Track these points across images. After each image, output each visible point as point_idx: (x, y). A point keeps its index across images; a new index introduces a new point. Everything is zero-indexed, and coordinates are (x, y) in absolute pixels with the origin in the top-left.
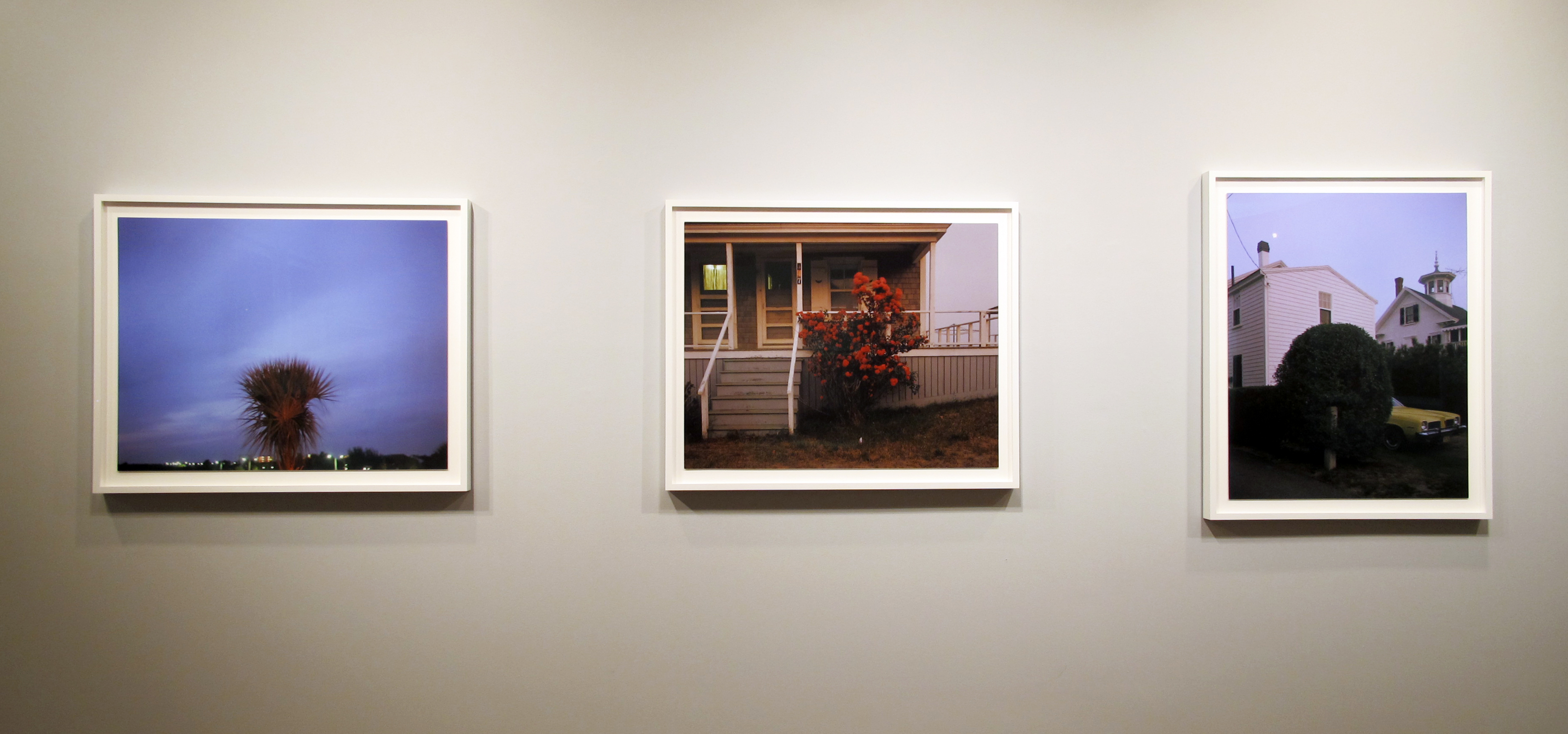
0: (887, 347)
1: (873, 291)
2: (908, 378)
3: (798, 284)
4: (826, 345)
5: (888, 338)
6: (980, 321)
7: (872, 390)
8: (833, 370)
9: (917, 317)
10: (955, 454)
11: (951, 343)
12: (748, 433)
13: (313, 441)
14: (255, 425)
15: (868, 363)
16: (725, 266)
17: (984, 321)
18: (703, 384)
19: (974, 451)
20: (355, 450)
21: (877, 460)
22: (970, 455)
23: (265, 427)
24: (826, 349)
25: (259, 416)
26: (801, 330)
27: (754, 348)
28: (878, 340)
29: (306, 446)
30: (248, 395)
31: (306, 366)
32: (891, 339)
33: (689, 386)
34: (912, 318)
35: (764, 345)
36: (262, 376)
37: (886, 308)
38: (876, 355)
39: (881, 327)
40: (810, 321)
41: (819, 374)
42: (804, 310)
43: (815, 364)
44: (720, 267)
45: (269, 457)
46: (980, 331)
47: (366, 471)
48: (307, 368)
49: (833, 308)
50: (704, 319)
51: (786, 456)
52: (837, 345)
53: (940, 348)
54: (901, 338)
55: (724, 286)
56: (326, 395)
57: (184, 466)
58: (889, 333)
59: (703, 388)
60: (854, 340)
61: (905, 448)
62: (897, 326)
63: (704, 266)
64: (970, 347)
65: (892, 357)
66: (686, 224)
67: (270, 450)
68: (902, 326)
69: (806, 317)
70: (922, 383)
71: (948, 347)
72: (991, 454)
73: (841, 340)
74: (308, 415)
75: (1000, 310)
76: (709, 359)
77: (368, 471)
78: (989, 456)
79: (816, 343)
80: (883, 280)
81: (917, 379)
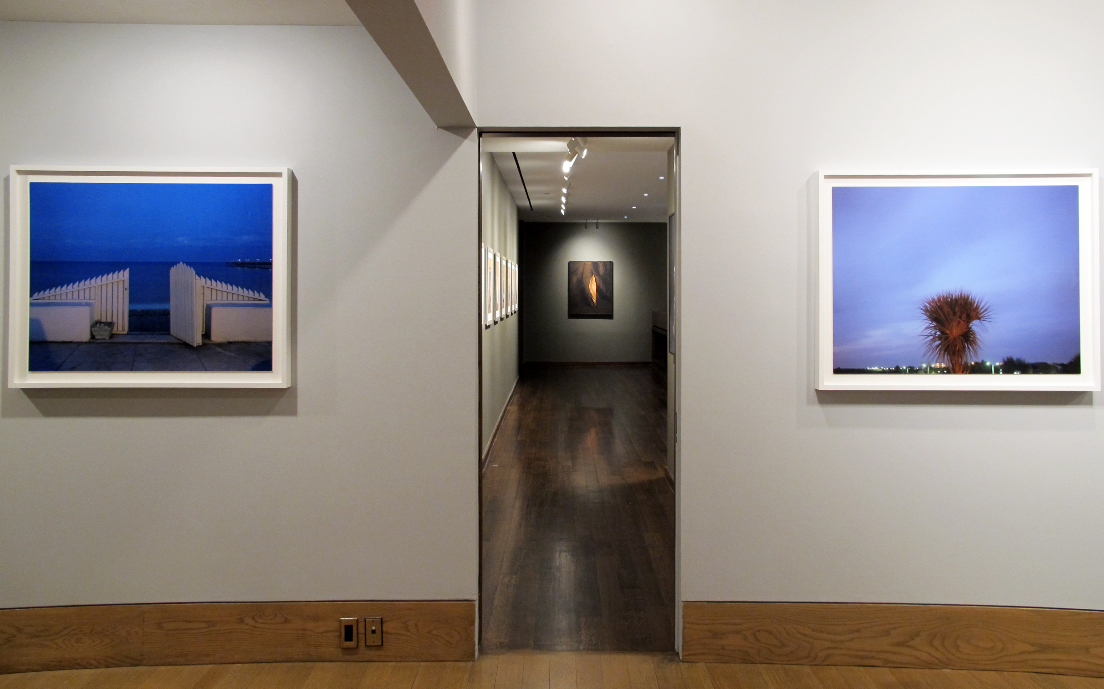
13: (975, 352)
14: (932, 340)
20: (1008, 359)
23: (939, 342)
25: (935, 333)
29: (970, 355)
30: (927, 317)
31: (970, 295)
36: (936, 304)
45: (942, 364)
47: (1017, 374)
48: (970, 297)
56: (983, 318)
57: (881, 370)
67: (944, 359)
74: (971, 332)
77: (1018, 375)
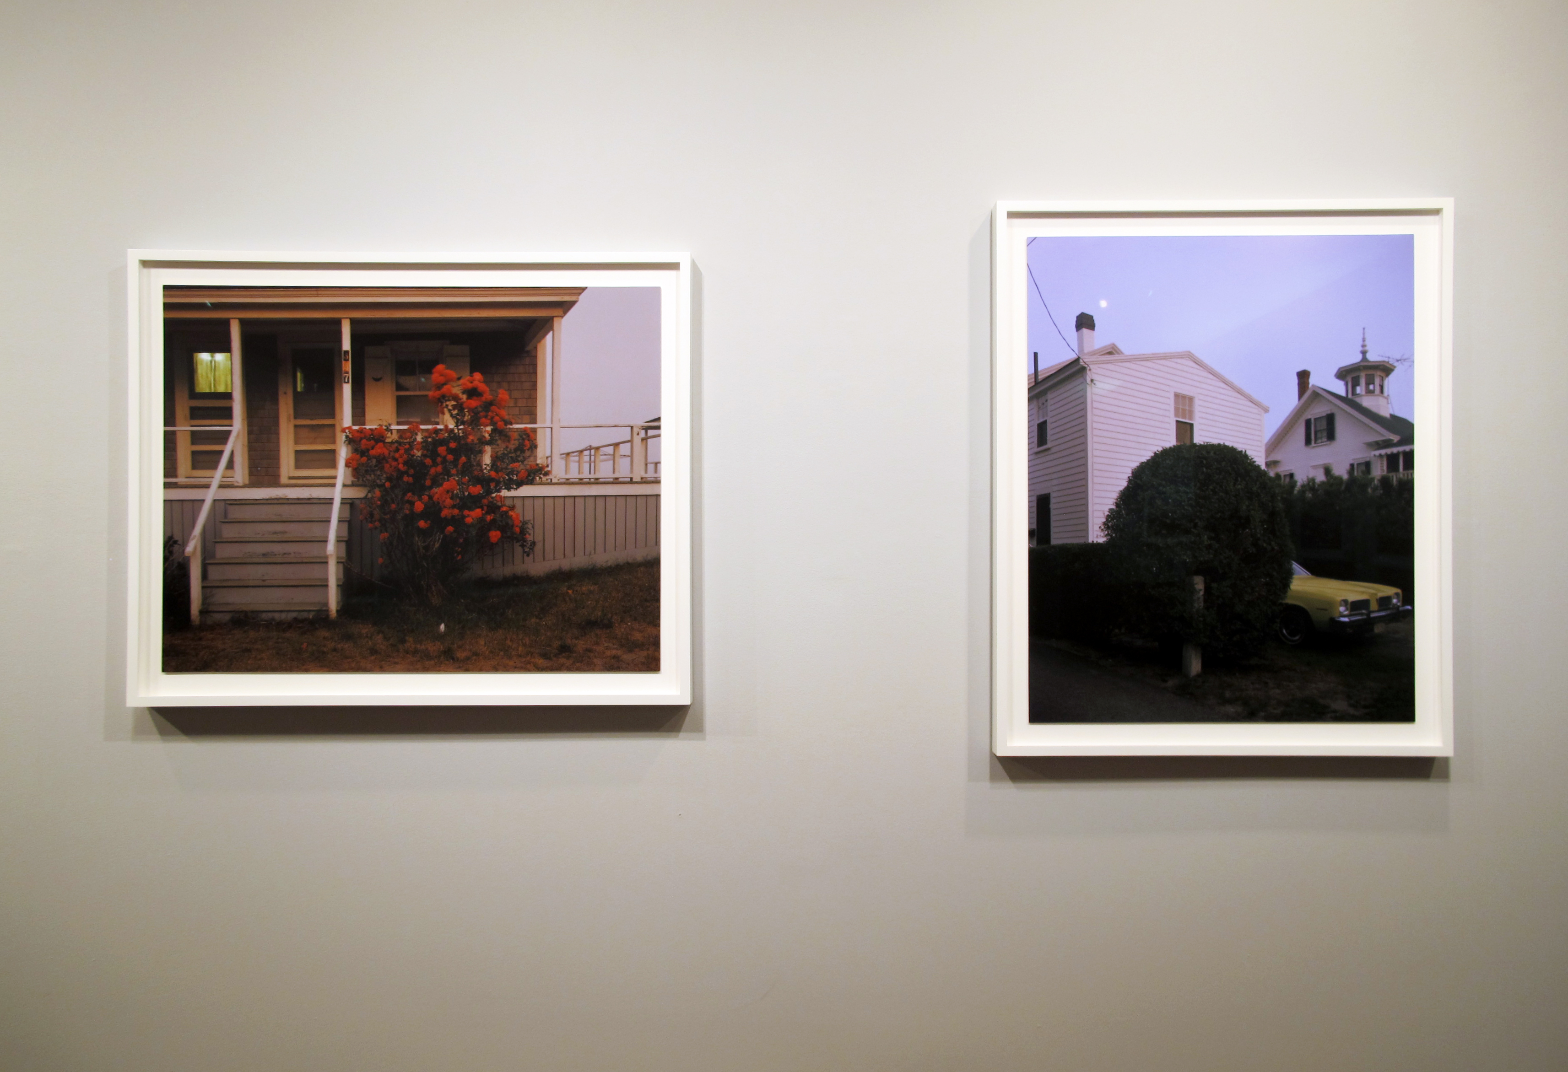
0: (487, 483)
1: (463, 393)
2: (517, 530)
3: (345, 383)
4: (389, 479)
5: (486, 468)
6: (631, 441)
7: (460, 549)
8: (399, 517)
9: (531, 434)
10: (590, 651)
11: (586, 475)
12: (264, 616)
15: (453, 507)
16: (229, 354)
17: (637, 440)
18: (192, 540)
19: (622, 646)
21: (468, 658)
22: (614, 652)
24: (388, 485)
26: (350, 455)
27: (274, 482)
28: (470, 470)
32: (491, 470)
33: (171, 543)
34: (524, 437)
35: (290, 478)
37: (483, 420)
38: (466, 494)
39: (474, 451)
40: (364, 441)
41: (377, 524)
42: (354, 424)
43: (370, 507)
44: (220, 357)
46: (631, 456)
49: (399, 420)
50: (196, 437)
51: (324, 652)
52: (406, 478)
53: (568, 482)
54: (506, 468)
55: (226, 385)
58: (487, 459)
59: (193, 547)
60: (433, 471)
61: (511, 640)
62: (501, 447)
63: (195, 355)
64: (616, 481)
65: (492, 498)
66: (166, 288)
68: (508, 450)
69: (357, 434)
70: (538, 538)
71: (581, 482)
72: (648, 649)
73: (412, 471)
75: (663, 423)
76: (204, 501)
78: (645, 653)
79: (372, 476)
80: (478, 376)
81: (531, 532)
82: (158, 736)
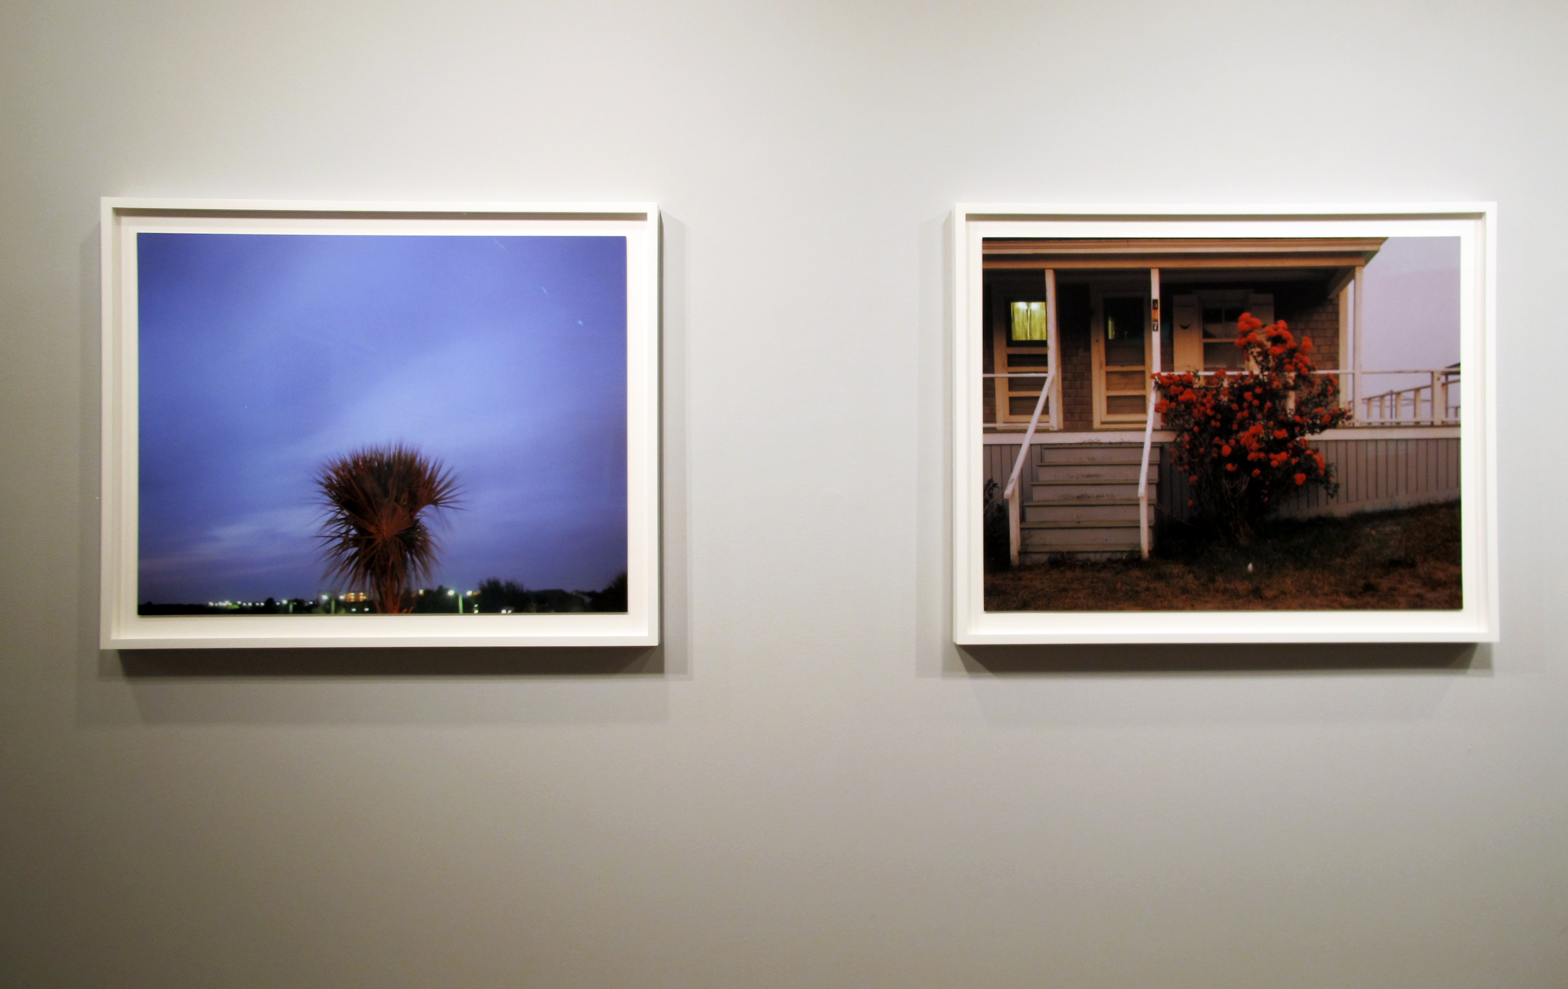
0: (1289, 426)
1: (1268, 340)
2: (1322, 472)
3: (1154, 330)
4: (1197, 424)
5: (1290, 413)
6: (1431, 386)
7: (1266, 491)
8: (1207, 460)
9: (1335, 380)
10: (1394, 589)
11: (1387, 419)
12: (1080, 557)
13: (426, 569)
14: (341, 545)
15: (1260, 450)
16: (1043, 304)
17: (1438, 385)
18: (1011, 483)
19: (1425, 584)
20: (489, 583)
21: (1275, 597)
22: (1418, 591)
23: (355, 549)
24: (1196, 429)
25: (347, 532)
26: (1159, 400)
27: (1088, 427)
28: (1275, 415)
29: (417, 577)
30: (331, 500)
31: (416, 456)
32: (1295, 415)
33: (991, 485)
34: (1327, 382)
35: (1102, 423)
36: (350, 472)
37: (1288, 366)
38: (1272, 438)
39: (1278, 396)
40: (1173, 387)
41: (1187, 467)
42: (1163, 370)
43: (1180, 451)
44: (1035, 306)
45: (362, 594)
46: (1432, 401)
47: (507, 614)
48: (418, 459)
49: (1206, 366)
50: (1013, 384)
51: (1137, 592)
52: (1213, 423)
53: (1370, 426)
54: (1310, 413)
55: (1042, 333)
56: (442, 502)
57: (236, 607)
58: (1291, 404)
59: (1011, 489)
60: (1239, 415)
61: (1317, 579)
62: (1305, 393)
63: (1012, 304)
64: (1417, 425)
65: (1297, 442)
66: (986, 240)
67: (364, 584)
68: (1312, 395)
69: (1165, 381)
70: (1342, 480)
71: (1383, 426)
72: (1451, 588)
73: (1219, 416)
74: (419, 530)
75: (1463, 369)
76: (1021, 445)
77: (510, 614)
78: (1448, 592)
79: (1181, 420)
80: (1282, 324)
81: (1334, 474)
82: (965, 673)
